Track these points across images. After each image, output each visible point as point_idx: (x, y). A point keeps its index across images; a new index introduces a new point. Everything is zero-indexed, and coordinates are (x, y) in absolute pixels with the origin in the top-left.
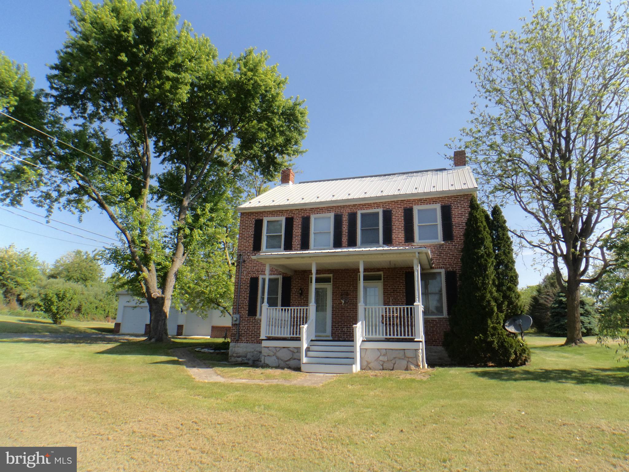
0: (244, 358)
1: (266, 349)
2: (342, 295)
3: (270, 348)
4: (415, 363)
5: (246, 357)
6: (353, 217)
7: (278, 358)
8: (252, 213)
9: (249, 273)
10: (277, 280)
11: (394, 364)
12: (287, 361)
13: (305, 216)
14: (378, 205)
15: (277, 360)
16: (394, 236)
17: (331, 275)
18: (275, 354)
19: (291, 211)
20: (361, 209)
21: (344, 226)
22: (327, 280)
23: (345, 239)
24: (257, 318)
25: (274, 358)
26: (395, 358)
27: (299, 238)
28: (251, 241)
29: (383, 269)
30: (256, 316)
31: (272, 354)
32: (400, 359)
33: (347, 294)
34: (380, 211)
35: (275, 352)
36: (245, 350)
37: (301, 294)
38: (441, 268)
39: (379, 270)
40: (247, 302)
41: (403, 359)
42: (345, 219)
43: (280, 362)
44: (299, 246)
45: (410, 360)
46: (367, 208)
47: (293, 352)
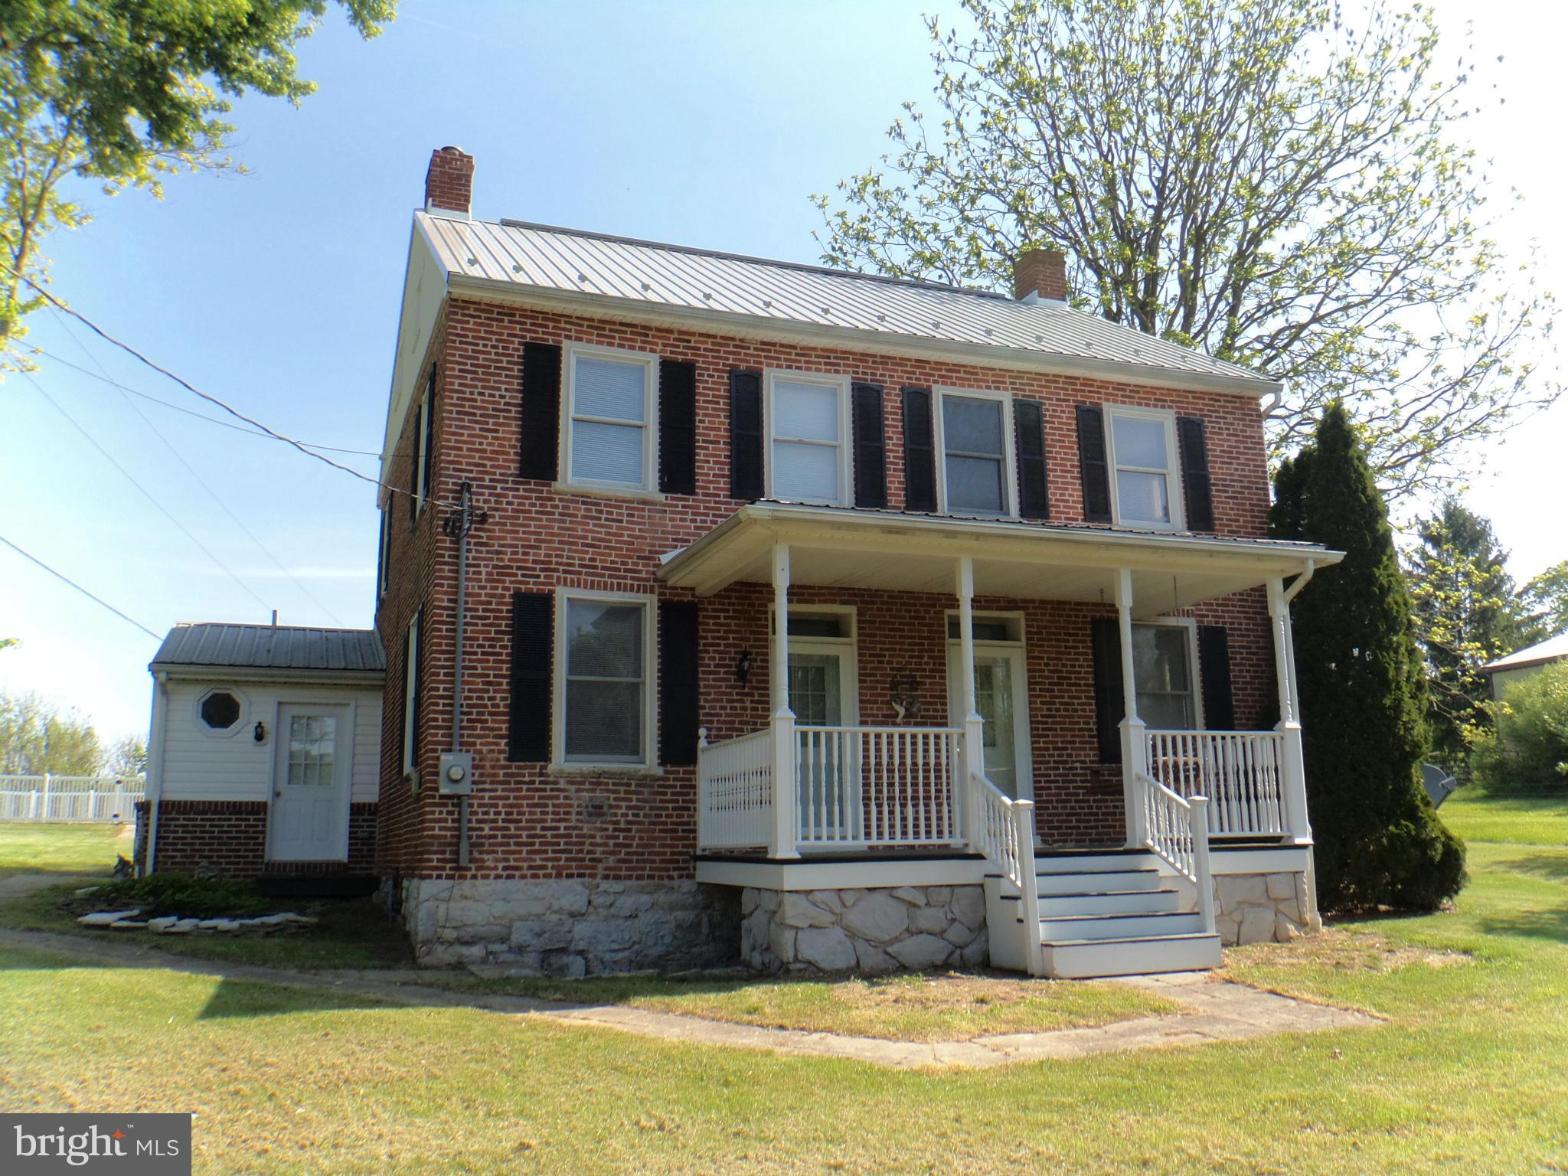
0: (496, 947)
1: (801, 900)
2: (894, 685)
3: (818, 896)
4: (1295, 915)
5: (503, 940)
6: (917, 405)
7: (852, 934)
8: (507, 312)
9: (503, 571)
10: (633, 613)
11: (1240, 924)
12: (891, 943)
13: (743, 366)
14: (997, 378)
15: (848, 943)
16: (1053, 494)
17: (851, 610)
18: (839, 920)
19: (684, 336)
20: (944, 380)
21: (889, 432)
22: (833, 628)
23: (895, 482)
24: (552, 767)
25: (838, 933)
26: (1240, 903)
27: (723, 450)
28: (510, 434)
29: (1024, 601)
30: (546, 758)
31: (827, 918)
32: (1253, 905)
33: (914, 684)
34: (1006, 399)
35: (838, 909)
36: (499, 908)
37: (742, 675)
38: (1187, 614)
39: (1012, 604)
40: (501, 698)
41: (1260, 905)
42: (892, 404)
43: (861, 946)
44: (723, 483)
45: (1281, 906)
46: (963, 382)
47: (914, 905)
